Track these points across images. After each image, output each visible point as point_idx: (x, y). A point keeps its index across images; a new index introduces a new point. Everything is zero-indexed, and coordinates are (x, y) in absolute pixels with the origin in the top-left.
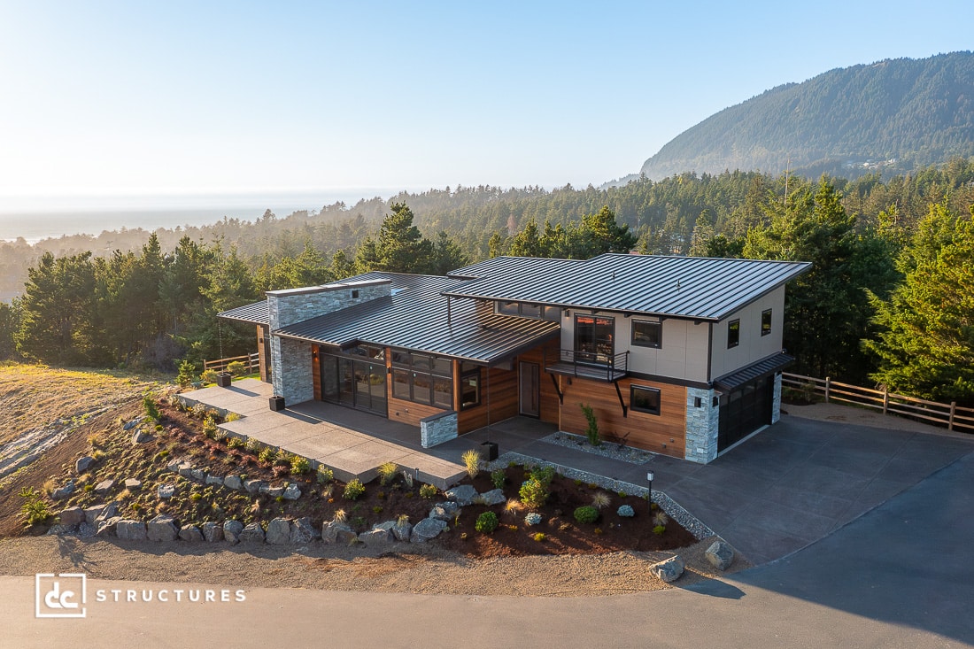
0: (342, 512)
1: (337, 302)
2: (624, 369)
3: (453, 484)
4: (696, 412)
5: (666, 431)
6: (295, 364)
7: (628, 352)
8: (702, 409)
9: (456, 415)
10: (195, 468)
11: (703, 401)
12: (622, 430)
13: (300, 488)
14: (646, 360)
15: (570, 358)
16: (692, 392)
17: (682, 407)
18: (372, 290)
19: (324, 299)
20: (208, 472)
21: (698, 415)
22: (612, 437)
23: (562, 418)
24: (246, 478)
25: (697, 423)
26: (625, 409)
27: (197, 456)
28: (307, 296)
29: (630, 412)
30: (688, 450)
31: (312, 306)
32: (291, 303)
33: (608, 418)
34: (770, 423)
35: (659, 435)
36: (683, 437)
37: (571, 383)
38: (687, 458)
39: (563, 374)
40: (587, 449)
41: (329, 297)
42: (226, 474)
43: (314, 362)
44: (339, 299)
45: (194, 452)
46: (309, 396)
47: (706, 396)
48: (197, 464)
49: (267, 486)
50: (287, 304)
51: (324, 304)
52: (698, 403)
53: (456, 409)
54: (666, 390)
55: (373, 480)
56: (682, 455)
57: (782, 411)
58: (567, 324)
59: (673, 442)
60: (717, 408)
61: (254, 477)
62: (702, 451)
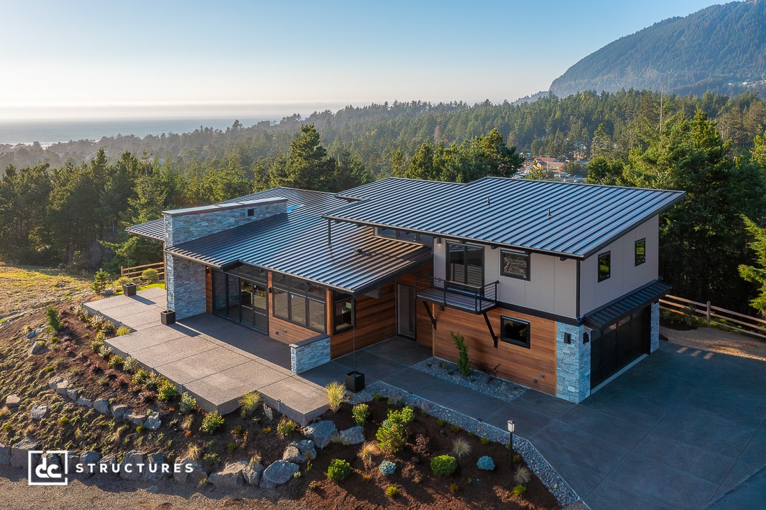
0: (195, 448)
1: (232, 220)
2: (494, 299)
3: (313, 419)
4: (566, 349)
5: (537, 365)
6: (189, 279)
7: (498, 282)
8: (572, 345)
9: (329, 339)
10: (72, 388)
11: (573, 338)
12: (493, 361)
13: (161, 417)
14: (515, 291)
15: (442, 285)
16: (561, 328)
17: (552, 341)
18: (268, 208)
19: (219, 218)
20: (82, 393)
21: (568, 352)
22: (483, 367)
23: (436, 344)
24: (114, 403)
25: (568, 360)
26: (495, 339)
27: (77, 374)
28: (202, 215)
29: (501, 343)
30: (559, 387)
31: (207, 224)
32: (185, 222)
33: (480, 346)
34: (648, 352)
35: (529, 369)
36: (553, 373)
37: (443, 310)
38: (558, 396)
39: (435, 302)
40: (457, 379)
41: (225, 216)
42: (97, 396)
43: (207, 277)
44: (234, 217)
45: (74, 369)
46: (202, 309)
47: (576, 332)
48: (74, 384)
49: (131, 413)
50: (182, 223)
51: (220, 222)
52: (568, 339)
53: (328, 333)
54: (536, 324)
55: (233, 413)
56: (553, 391)
57: (662, 338)
58: (439, 250)
59: (544, 377)
60: (588, 345)
61: (121, 401)
62: (573, 389)
